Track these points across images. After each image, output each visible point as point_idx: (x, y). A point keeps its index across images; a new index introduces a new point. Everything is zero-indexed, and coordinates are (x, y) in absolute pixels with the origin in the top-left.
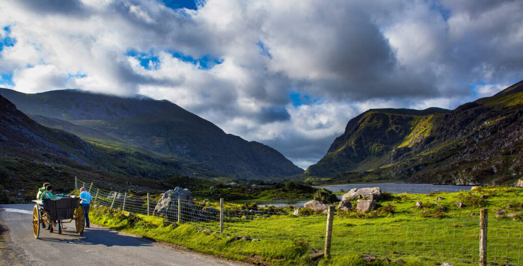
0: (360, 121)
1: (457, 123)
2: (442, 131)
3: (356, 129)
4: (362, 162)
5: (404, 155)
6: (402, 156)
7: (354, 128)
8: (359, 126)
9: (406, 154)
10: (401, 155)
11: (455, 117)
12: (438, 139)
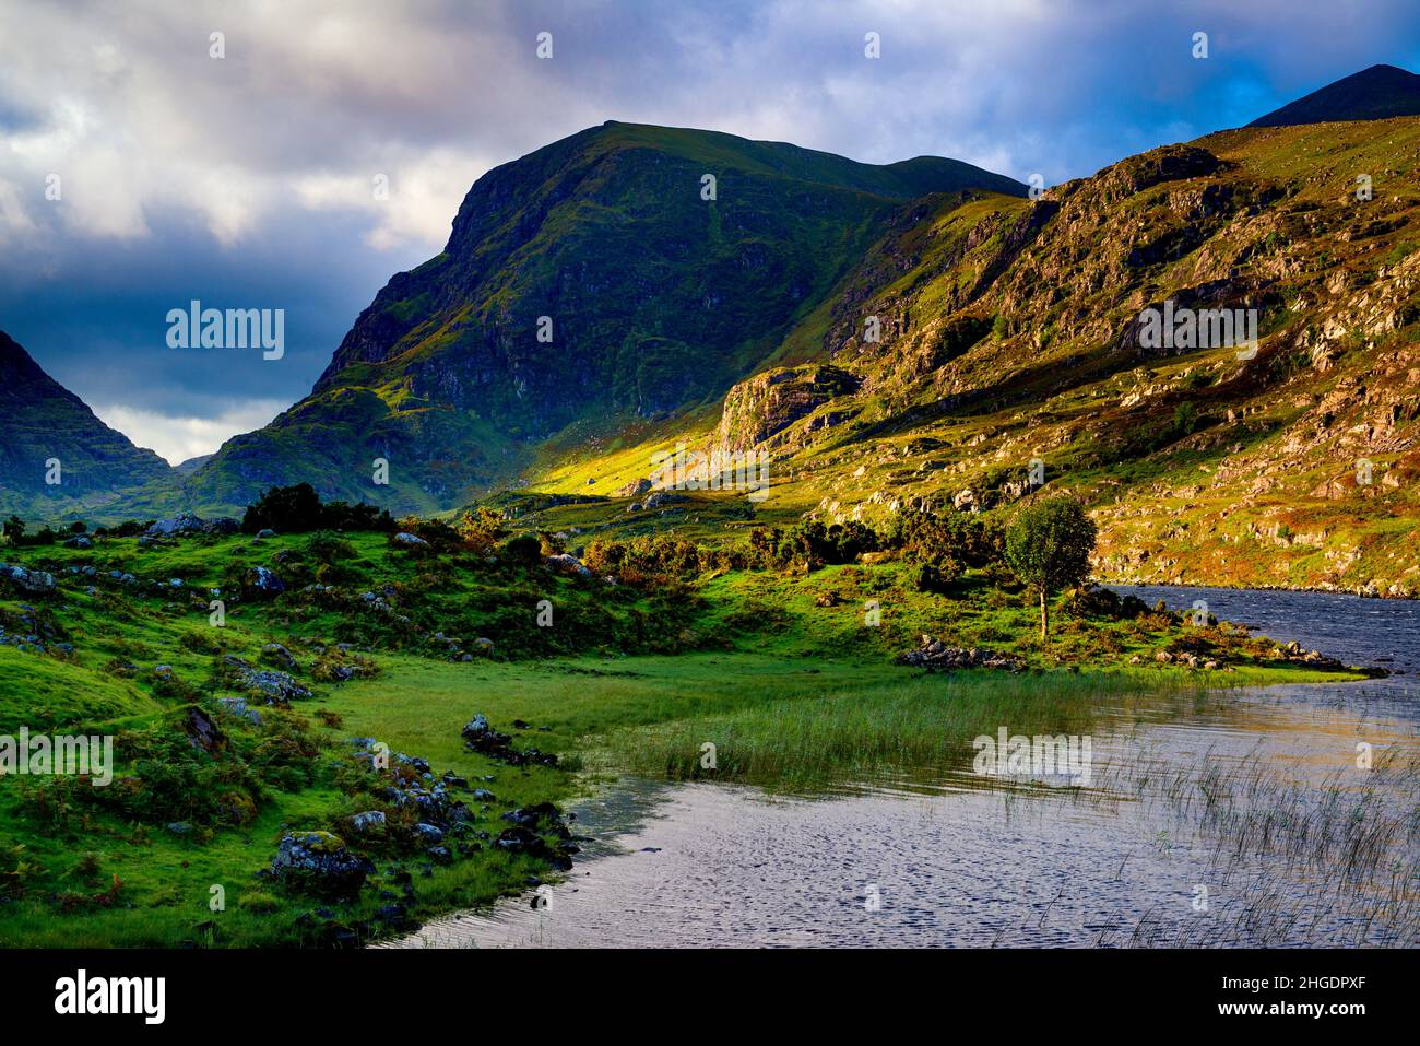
0: (550, 185)
1: (1114, 253)
2: (1029, 294)
3: (527, 231)
4: (555, 439)
5: (821, 411)
6: (808, 421)
7: (514, 221)
8: (543, 215)
9: (830, 407)
10: (798, 412)
11: (1103, 219)
12: (1006, 336)
